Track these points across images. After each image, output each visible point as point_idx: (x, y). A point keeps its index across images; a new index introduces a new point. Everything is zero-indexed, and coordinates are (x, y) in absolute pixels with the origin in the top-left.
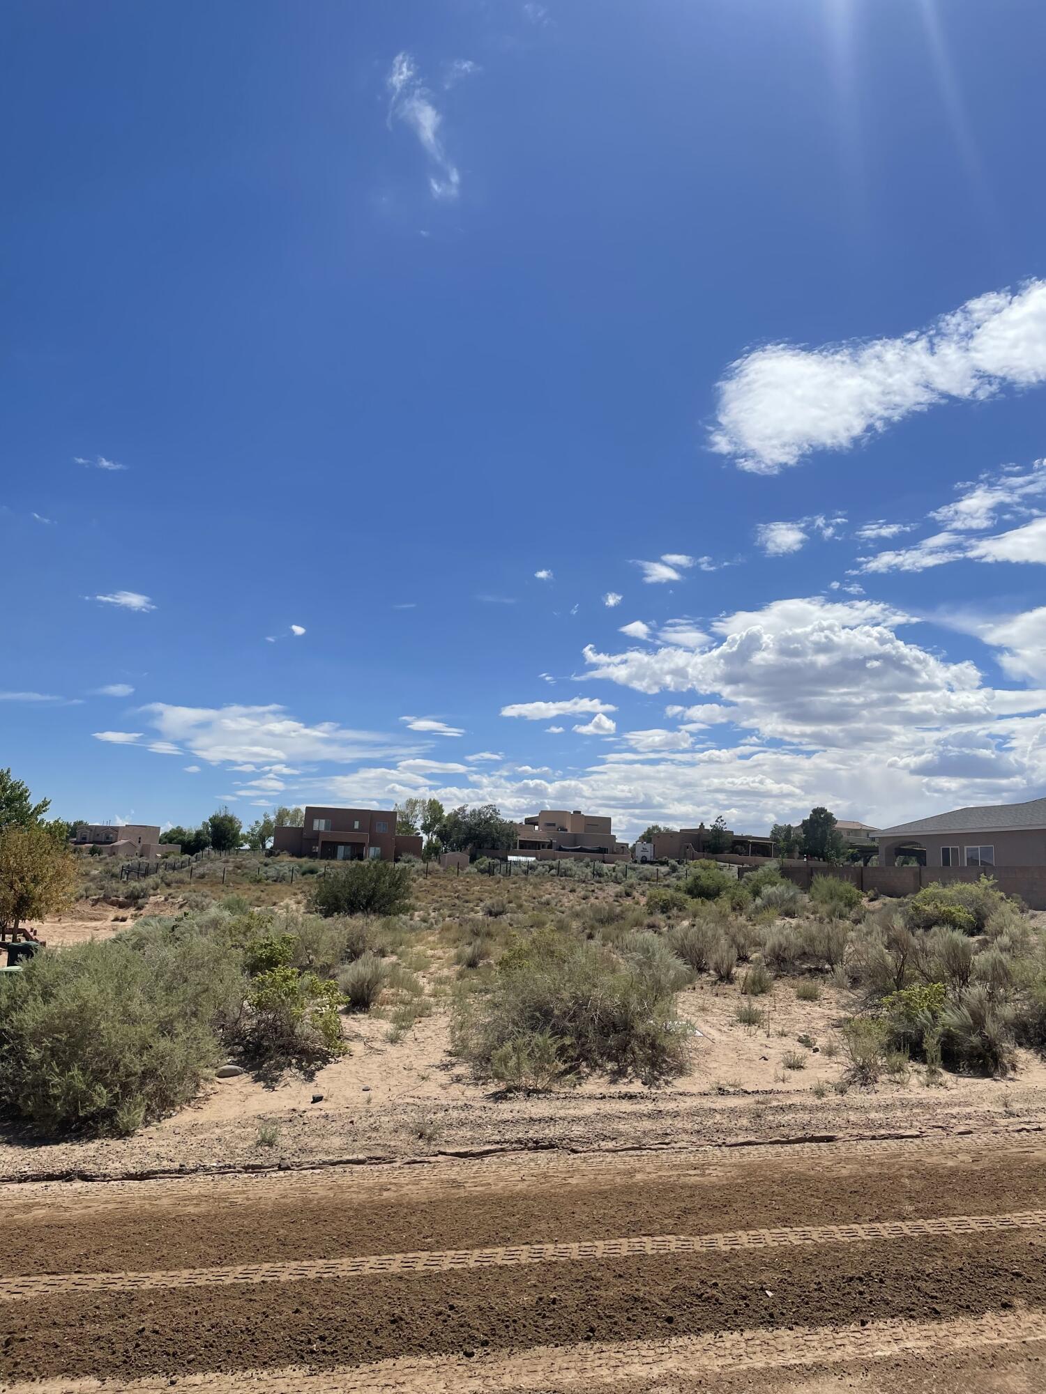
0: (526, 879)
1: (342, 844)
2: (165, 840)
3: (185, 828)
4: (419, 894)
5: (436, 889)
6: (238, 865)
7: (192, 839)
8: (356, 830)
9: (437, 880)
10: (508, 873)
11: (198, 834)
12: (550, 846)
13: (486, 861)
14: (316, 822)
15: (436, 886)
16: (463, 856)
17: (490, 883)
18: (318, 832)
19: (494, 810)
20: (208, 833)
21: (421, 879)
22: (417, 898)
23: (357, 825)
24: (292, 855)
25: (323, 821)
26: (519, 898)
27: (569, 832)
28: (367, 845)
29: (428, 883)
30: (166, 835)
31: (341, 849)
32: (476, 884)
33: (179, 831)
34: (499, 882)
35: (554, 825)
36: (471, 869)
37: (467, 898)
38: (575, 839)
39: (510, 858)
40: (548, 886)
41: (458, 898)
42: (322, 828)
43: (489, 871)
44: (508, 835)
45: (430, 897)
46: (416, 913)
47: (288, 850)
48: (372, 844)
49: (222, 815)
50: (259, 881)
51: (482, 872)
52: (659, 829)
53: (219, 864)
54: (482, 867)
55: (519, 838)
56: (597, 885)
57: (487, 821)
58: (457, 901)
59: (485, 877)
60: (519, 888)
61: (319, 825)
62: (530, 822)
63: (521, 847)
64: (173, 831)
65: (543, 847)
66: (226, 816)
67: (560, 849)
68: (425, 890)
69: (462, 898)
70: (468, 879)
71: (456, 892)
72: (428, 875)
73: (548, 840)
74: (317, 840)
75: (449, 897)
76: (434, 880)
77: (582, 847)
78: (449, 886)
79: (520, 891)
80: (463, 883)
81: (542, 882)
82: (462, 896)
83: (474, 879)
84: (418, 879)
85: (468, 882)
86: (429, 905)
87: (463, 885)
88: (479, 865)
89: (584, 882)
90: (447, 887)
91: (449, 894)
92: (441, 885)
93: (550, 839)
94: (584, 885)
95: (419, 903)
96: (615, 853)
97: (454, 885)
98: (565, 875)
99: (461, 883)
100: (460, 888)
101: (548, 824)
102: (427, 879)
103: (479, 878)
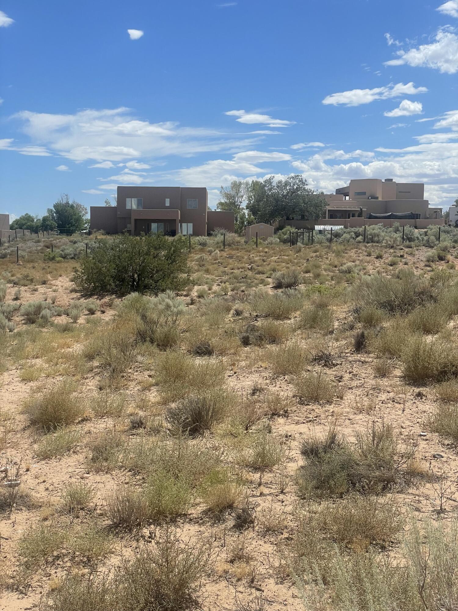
0: (329, 247)
1: (155, 221)
2: (16, 226)
4: (210, 267)
5: (231, 261)
7: (40, 224)
8: (167, 207)
9: (233, 252)
10: (311, 241)
11: (45, 219)
12: (360, 215)
13: (290, 229)
14: (128, 200)
15: (231, 257)
16: (269, 227)
17: (290, 252)
18: (130, 210)
20: (53, 217)
21: (217, 251)
22: (207, 271)
23: (167, 204)
24: (108, 233)
25: (135, 200)
26: (317, 267)
27: (380, 199)
28: (177, 221)
29: (225, 254)
30: (16, 222)
31: (154, 226)
32: (274, 255)
33: (28, 218)
34: (299, 251)
35: (364, 193)
37: (260, 269)
38: (386, 206)
39: (318, 228)
40: (352, 253)
41: (251, 269)
42: (134, 207)
43: (292, 241)
44: (316, 206)
45: (222, 269)
47: (104, 229)
48: (185, 220)
49: (64, 202)
51: (284, 242)
54: (285, 237)
55: (328, 208)
56: (407, 250)
57: (293, 192)
58: (250, 273)
59: (286, 247)
60: (321, 256)
61: (132, 204)
62: (342, 192)
63: (331, 217)
64: (22, 218)
65: (353, 216)
67: (370, 217)
68: (219, 262)
69: (255, 270)
70: (266, 250)
71: (252, 263)
72: (225, 247)
73: (359, 209)
74: (131, 218)
75: (242, 268)
76: (231, 251)
77: (392, 214)
78: (246, 257)
79: (320, 260)
80: (261, 254)
81: (346, 249)
82: (256, 268)
83: (274, 249)
84: (215, 251)
85: (266, 252)
86: (217, 278)
87: (260, 256)
88: (282, 235)
89: (392, 247)
90: (243, 258)
91: (243, 265)
92: (238, 257)
93: (360, 208)
94: (392, 251)
95: (208, 276)
96: (427, 218)
97: (251, 256)
98: (372, 242)
99: (258, 254)
100: (256, 259)
101: (359, 194)
102: (224, 251)
103: (280, 248)
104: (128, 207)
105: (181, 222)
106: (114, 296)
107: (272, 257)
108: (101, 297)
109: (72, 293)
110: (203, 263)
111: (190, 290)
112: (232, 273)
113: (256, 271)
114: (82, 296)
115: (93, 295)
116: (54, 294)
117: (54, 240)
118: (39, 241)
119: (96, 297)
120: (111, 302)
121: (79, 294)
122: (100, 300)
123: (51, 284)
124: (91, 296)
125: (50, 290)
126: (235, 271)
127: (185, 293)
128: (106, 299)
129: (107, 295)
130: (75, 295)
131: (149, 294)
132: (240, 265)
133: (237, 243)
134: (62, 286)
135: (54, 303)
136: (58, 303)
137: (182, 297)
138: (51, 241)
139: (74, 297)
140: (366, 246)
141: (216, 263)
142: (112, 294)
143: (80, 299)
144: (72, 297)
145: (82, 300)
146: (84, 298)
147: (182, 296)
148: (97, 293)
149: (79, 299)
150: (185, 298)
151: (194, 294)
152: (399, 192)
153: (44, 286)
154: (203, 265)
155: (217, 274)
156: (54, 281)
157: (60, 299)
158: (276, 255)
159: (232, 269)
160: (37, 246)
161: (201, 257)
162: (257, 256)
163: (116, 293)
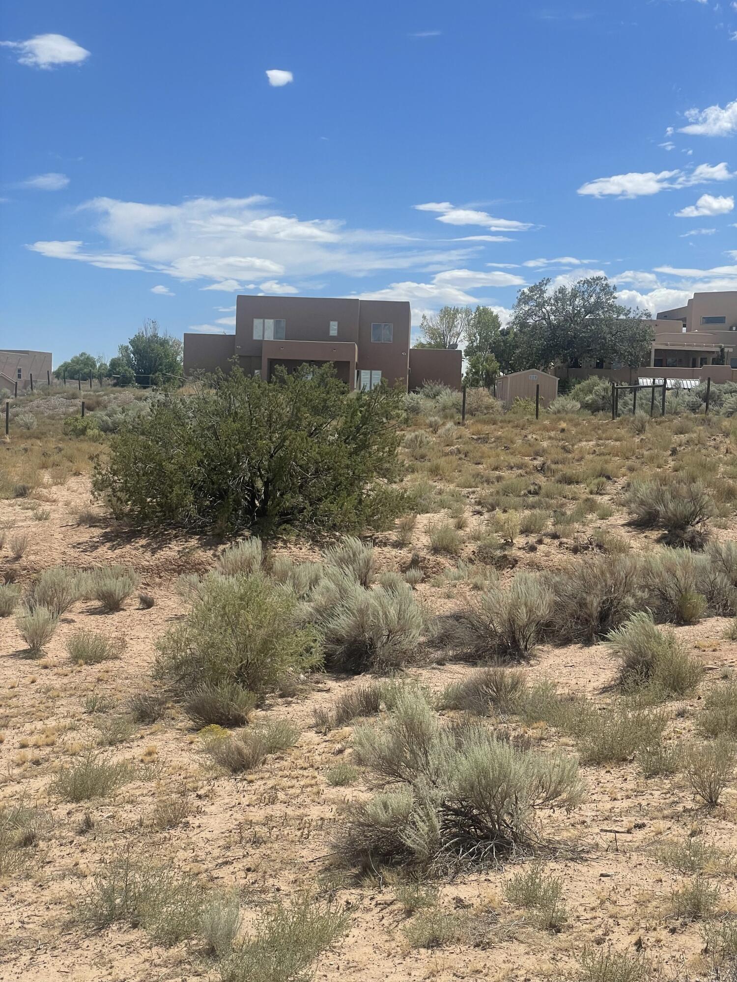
2: (63, 374)
3: (95, 354)
4: (442, 461)
5: (485, 448)
8: (333, 338)
9: (487, 429)
11: (114, 363)
12: (721, 360)
14: (257, 322)
15: (485, 440)
16: (548, 379)
17: (618, 432)
18: (261, 342)
20: (129, 363)
21: (450, 425)
22: (435, 472)
23: (334, 330)
25: (270, 323)
28: (353, 366)
29: (467, 433)
32: (584, 435)
34: (641, 430)
35: (721, 320)
36: (569, 403)
39: (645, 381)
41: (542, 469)
42: (269, 336)
43: (609, 407)
44: (632, 340)
45: (470, 467)
48: (365, 363)
49: (150, 334)
51: (593, 408)
54: (590, 398)
55: (654, 345)
57: (590, 310)
58: (541, 480)
59: (601, 419)
60: (701, 443)
61: (266, 330)
63: (658, 363)
66: (155, 336)
68: (459, 451)
69: (554, 472)
70: (563, 425)
71: (537, 454)
72: (466, 416)
73: (718, 349)
74: (261, 357)
75: (519, 467)
76: (479, 427)
78: (519, 441)
79: (704, 451)
80: (552, 434)
82: (553, 466)
83: (577, 425)
84: (444, 424)
85: (563, 430)
86: (465, 491)
87: (550, 438)
88: (581, 395)
90: (512, 442)
91: (518, 459)
92: (498, 438)
93: (720, 347)
95: (440, 486)
97: (530, 437)
99: (546, 434)
100: (545, 444)
101: (709, 320)
102: (464, 425)
103: (589, 422)
104: (257, 336)
105: (360, 367)
106: (194, 542)
107: (580, 441)
108: (160, 541)
109: (81, 528)
110: (423, 451)
111: (408, 528)
112: (499, 479)
113: (558, 476)
114: (107, 538)
115: (136, 537)
116: (34, 527)
117: (104, 395)
118: (74, 397)
119: (143, 542)
120: (184, 559)
121: (97, 532)
122: (154, 552)
123: (39, 497)
124: (130, 537)
125: (30, 513)
126: (505, 473)
127: (393, 536)
128: (172, 551)
129: (176, 537)
130: (87, 534)
131: (293, 538)
132: (514, 460)
133: (487, 408)
134: (67, 504)
135: (18, 557)
136: (32, 558)
137: (386, 549)
138: (99, 396)
139: (81, 540)
141: (452, 453)
142: (191, 533)
143: (96, 548)
144: (76, 539)
145: (103, 550)
146: (108, 545)
147: (385, 545)
148: (149, 530)
149: (94, 547)
150: (394, 552)
151: (421, 540)
153: (20, 500)
154: (423, 457)
155: (461, 480)
156: (54, 488)
157: (44, 545)
158: (589, 437)
159: (496, 469)
160: (68, 406)
161: (416, 437)
162: (543, 439)
163: (202, 533)
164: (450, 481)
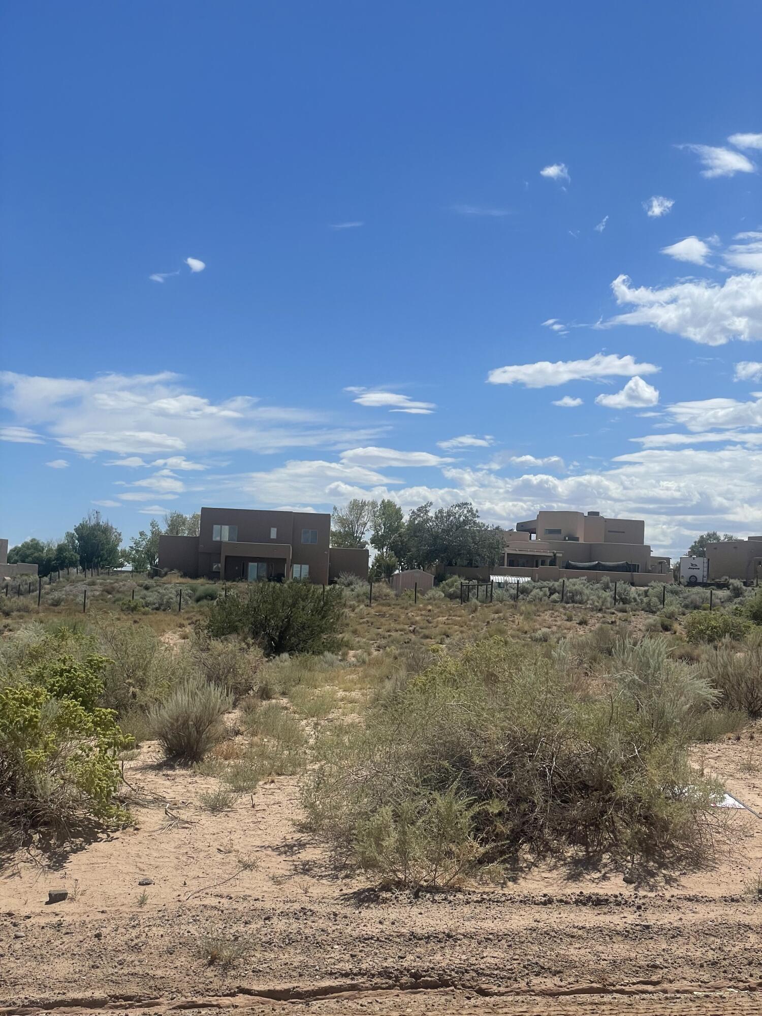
0: (514, 607)
1: (254, 559)
2: (16, 558)
3: (43, 540)
4: (359, 627)
5: (383, 620)
6: (108, 588)
7: (53, 556)
8: (273, 541)
9: (384, 609)
10: (488, 598)
11: (61, 549)
12: (553, 562)
13: (456, 582)
14: (216, 528)
15: (383, 616)
16: (425, 576)
17: (462, 612)
18: (220, 543)
19: (470, 511)
20: (74, 548)
21: (362, 606)
22: (355, 632)
23: (273, 534)
24: (185, 575)
25: (226, 529)
26: (501, 632)
27: (581, 541)
28: (289, 561)
29: (372, 611)
30: (16, 551)
31: (252, 567)
32: (441, 613)
33: (34, 546)
34: (475, 611)
35: (559, 531)
36: (438, 593)
37: (426, 632)
38: (590, 552)
39: (495, 579)
40: (547, 616)
41: (414, 632)
42: (226, 538)
43: (462, 597)
44: (491, 547)
45: (374, 630)
46: (351, 653)
47: (180, 570)
48: (298, 559)
49: (93, 522)
50: (134, 609)
51: (451, 597)
52: (718, 539)
53: (82, 587)
54: (451, 590)
55: (508, 550)
56: (620, 614)
57: (460, 526)
58: (413, 637)
59: (455, 604)
60: (505, 619)
61: (223, 534)
62: (525, 528)
63: (511, 564)
64: (26, 546)
65: (543, 563)
66: (98, 524)
67: (568, 566)
68: (368, 622)
69: (420, 633)
70: (430, 607)
71: (412, 624)
72: (372, 601)
73: (552, 554)
74: (220, 554)
75: (401, 630)
76: (380, 607)
77: (599, 563)
78: (403, 617)
79: (505, 623)
80: (423, 612)
81: (538, 611)
82: (420, 630)
83: (439, 607)
84: (358, 606)
85: (430, 611)
86: (372, 642)
87: (421, 615)
88: (447, 588)
89: (600, 610)
90: (399, 617)
91: (401, 626)
92: (391, 615)
94: (600, 615)
95: (357, 639)
96: (649, 572)
97: (409, 614)
98: (573, 602)
99: (419, 612)
100: (418, 618)
101: (551, 532)
102: (370, 606)
103: (447, 606)
104: (216, 538)
105: (293, 562)
107: (439, 617)
110: (347, 621)
111: (345, 654)
112: (390, 636)
113: (422, 635)
126: (393, 634)
132: (398, 627)
133: (385, 596)
140: (564, 608)
141: (364, 623)
152: (609, 531)
154: (347, 625)
155: (369, 637)
158: (444, 615)
159: (389, 631)
162: (417, 616)
164: (363, 637)
